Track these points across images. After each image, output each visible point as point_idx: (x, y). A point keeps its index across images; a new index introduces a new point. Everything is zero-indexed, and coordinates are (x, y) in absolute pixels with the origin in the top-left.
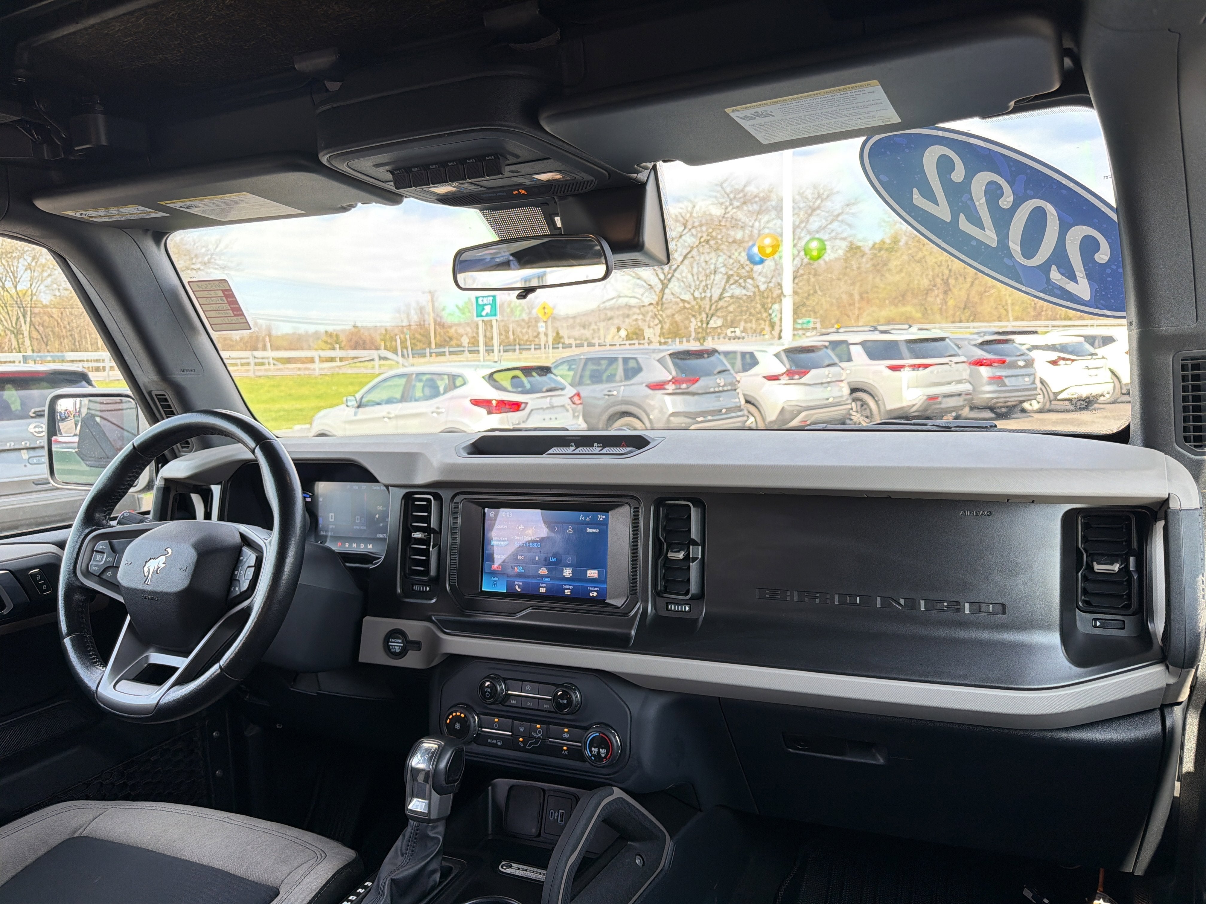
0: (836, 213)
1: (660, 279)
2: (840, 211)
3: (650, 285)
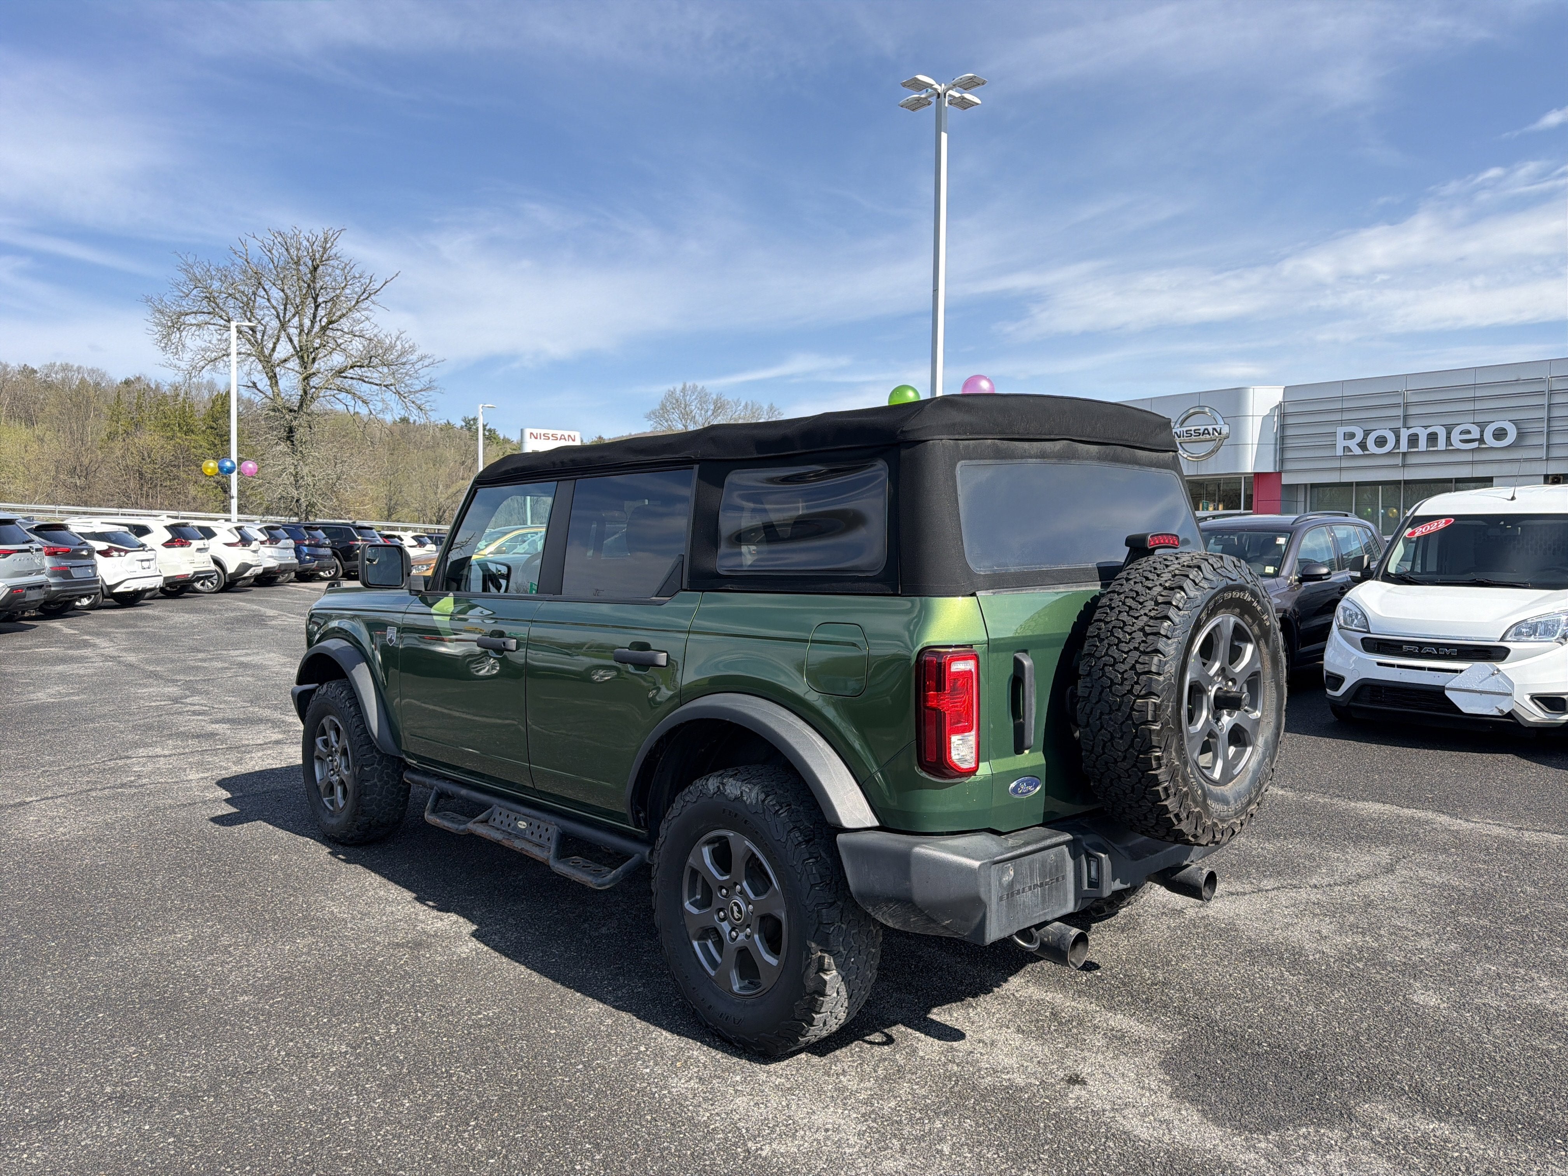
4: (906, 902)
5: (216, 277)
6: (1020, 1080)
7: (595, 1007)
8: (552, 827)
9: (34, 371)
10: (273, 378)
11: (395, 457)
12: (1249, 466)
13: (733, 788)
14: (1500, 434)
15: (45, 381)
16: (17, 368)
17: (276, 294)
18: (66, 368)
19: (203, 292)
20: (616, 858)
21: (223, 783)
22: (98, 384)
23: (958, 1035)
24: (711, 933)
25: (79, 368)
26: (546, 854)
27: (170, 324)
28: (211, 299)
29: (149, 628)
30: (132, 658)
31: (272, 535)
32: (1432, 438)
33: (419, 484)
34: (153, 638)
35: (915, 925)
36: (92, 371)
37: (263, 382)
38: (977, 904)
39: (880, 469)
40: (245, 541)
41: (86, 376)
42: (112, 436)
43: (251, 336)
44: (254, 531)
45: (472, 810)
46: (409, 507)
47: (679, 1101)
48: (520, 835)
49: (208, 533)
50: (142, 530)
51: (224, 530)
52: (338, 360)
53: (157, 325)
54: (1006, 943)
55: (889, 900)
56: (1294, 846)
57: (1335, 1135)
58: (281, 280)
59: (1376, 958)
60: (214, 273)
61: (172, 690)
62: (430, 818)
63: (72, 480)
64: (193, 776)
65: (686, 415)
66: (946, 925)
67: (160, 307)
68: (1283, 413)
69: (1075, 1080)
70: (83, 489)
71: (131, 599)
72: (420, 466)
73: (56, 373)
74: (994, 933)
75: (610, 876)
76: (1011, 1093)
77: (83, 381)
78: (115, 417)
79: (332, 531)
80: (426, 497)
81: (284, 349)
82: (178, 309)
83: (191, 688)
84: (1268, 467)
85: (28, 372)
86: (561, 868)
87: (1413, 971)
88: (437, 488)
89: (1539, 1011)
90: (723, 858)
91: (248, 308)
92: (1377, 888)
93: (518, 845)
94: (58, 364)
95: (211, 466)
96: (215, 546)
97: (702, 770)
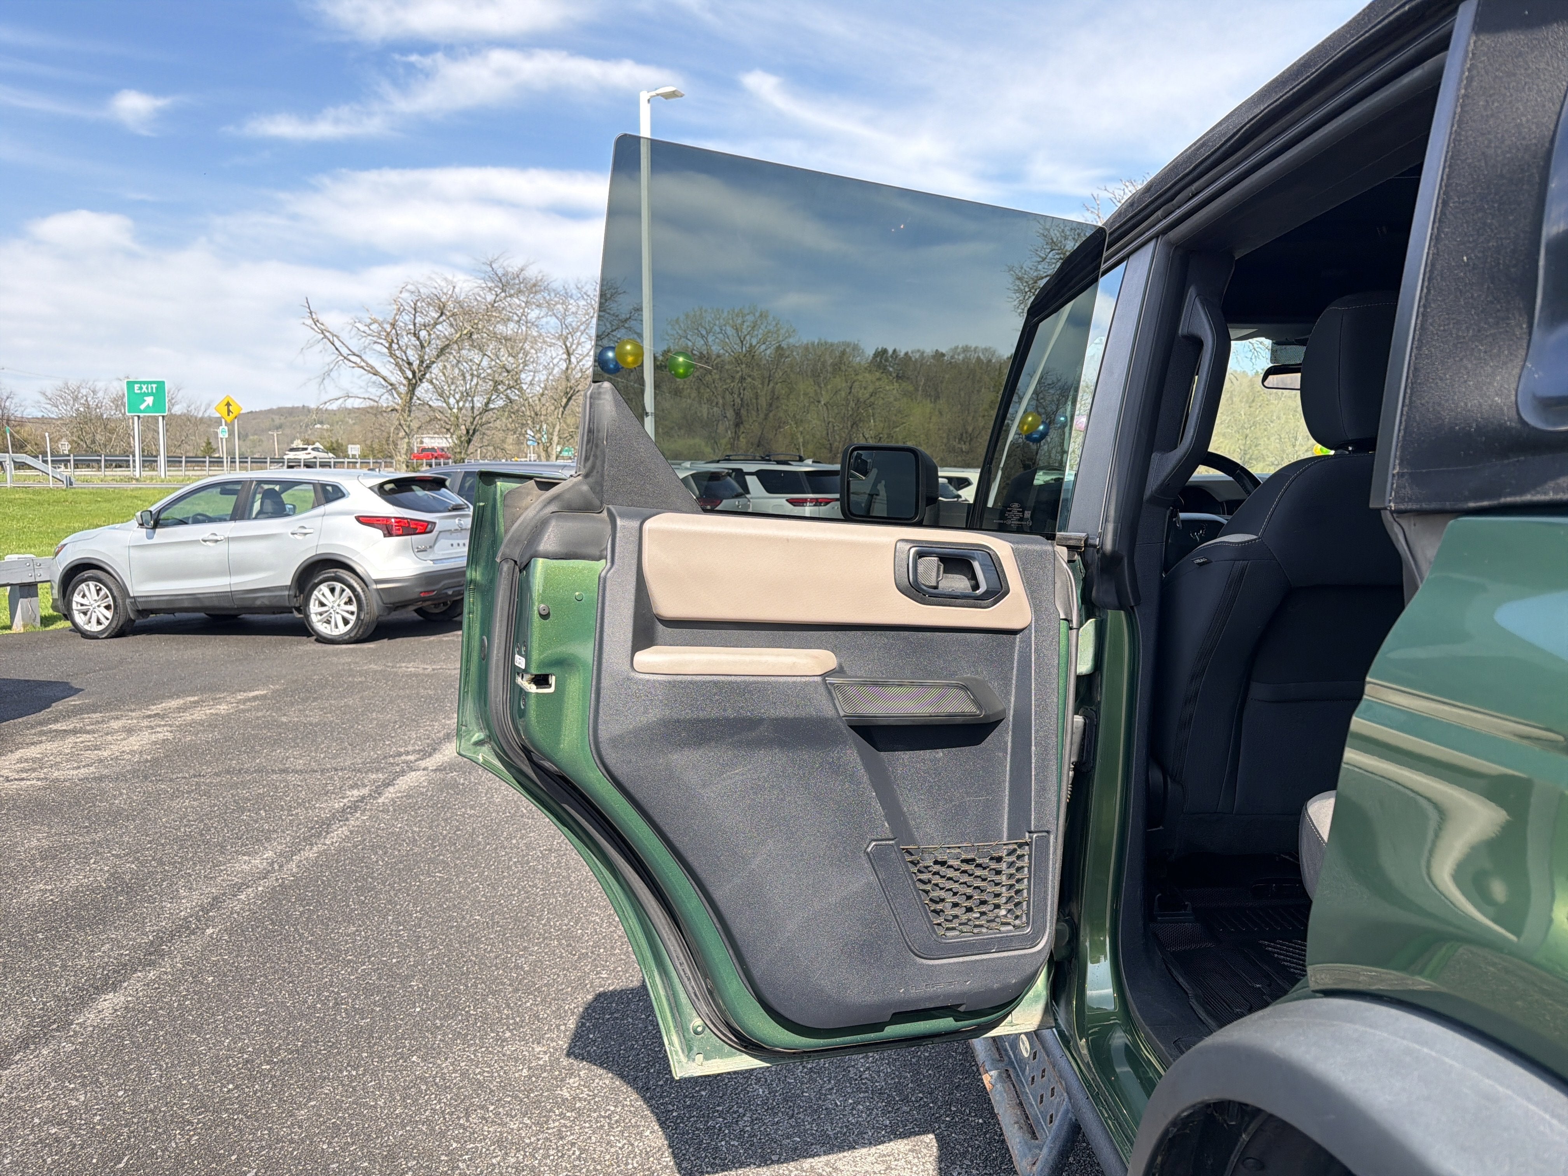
0: (623, 317)
1: (406, 378)
2: (628, 316)
3: (391, 385)
5: (1070, 238)
9: (943, 355)
11: (1252, 409)
15: (951, 363)
16: (931, 354)
18: (966, 349)
19: (1058, 254)
22: (990, 361)
25: (976, 348)
27: (1027, 290)
33: (1277, 436)
36: (986, 350)
41: (980, 354)
46: (1264, 460)
53: (1016, 291)
60: (1068, 233)
63: (959, 446)
67: (1020, 274)
70: (967, 453)
72: (1279, 418)
73: (959, 354)
77: (979, 358)
80: (1284, 451)
82: (1035, 274)
85: (939, 355)
88: (1296, 440)
94: (960, 346)
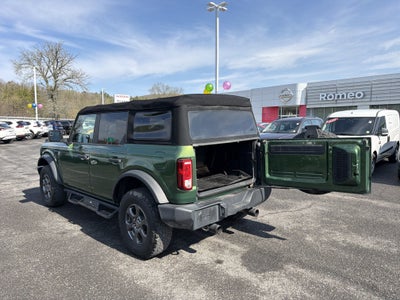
4: (174, 221)
6: (206, 262)
7: (106, 247)
8: (98, 203)
10: (47, 82)
12: (299, 103)
13: (136, 194)
14: (359, 95)
17: (47, 59)
20: (111, 210)
21: (24, 192)
23: (195, 251)
24: (132, 229)
26: (95, 210)
27: (18, 67)
28: (29, 60)
29: (11, 149)
30: (5, 158)
31: (46, 124)
32: (343, 96)
34: (12, 152)
35: (177, 226)
37: (44, 83)
38: (191, 221)
39: (170, 113)
40: (39, 125)
42: (5, 97)
43: (40, 70)
44: (41, 123)
45: (79, 198)
47: (120, 271)
48: (90, 205)
49: (28, 124)
50: (10, 123)
51: (33, 123)
52: (64, 77)
53: (14, 67)
54: (200, 230)
55: (171, 220)
56: (289, 201)
57: (277, 273)
58: (47, 56)
59: (300, 229)
61: (15, 166)
62: (70, 201)
64: (15, 189)
65: (159, 90)
66: (184, 226)
67: (15, 62)
68: (307, 90)
69: (220, 262)
71: (8, 142)
74: (196, 227)
75: (110, 215)
76: (202, 266)
78: (6, 92)
79: (63, 123)
81: (49, 74)
82: (20, 63)
83: (20, 166)
84: (303, 104)
86: (99, 213)
87: (308, 232)
89: (335, 241)
90: (134, 211)
91: (39, 63)
92: (304, 212)
93: (89, 207)
95: (30, 105)
96: (31, 127)
97: (129, 189)
